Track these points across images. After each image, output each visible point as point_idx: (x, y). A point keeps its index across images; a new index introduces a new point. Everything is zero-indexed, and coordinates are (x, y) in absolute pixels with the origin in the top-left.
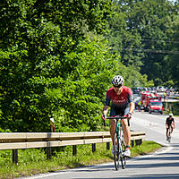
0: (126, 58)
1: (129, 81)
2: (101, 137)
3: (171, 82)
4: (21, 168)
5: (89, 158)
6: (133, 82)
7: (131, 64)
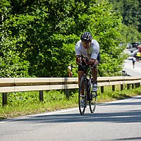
0: (126, 19)
1: (129, 37)
2: (108, 81)
4: (46, 105)
6: (132, 38)
7: (131, 24)
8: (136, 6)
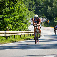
0: (30, 9)
1: (31, 16)
2: (23, 33)
3: (44, 16)
5: (19, 39)
7: (32, 11)
8: (34, 4)
